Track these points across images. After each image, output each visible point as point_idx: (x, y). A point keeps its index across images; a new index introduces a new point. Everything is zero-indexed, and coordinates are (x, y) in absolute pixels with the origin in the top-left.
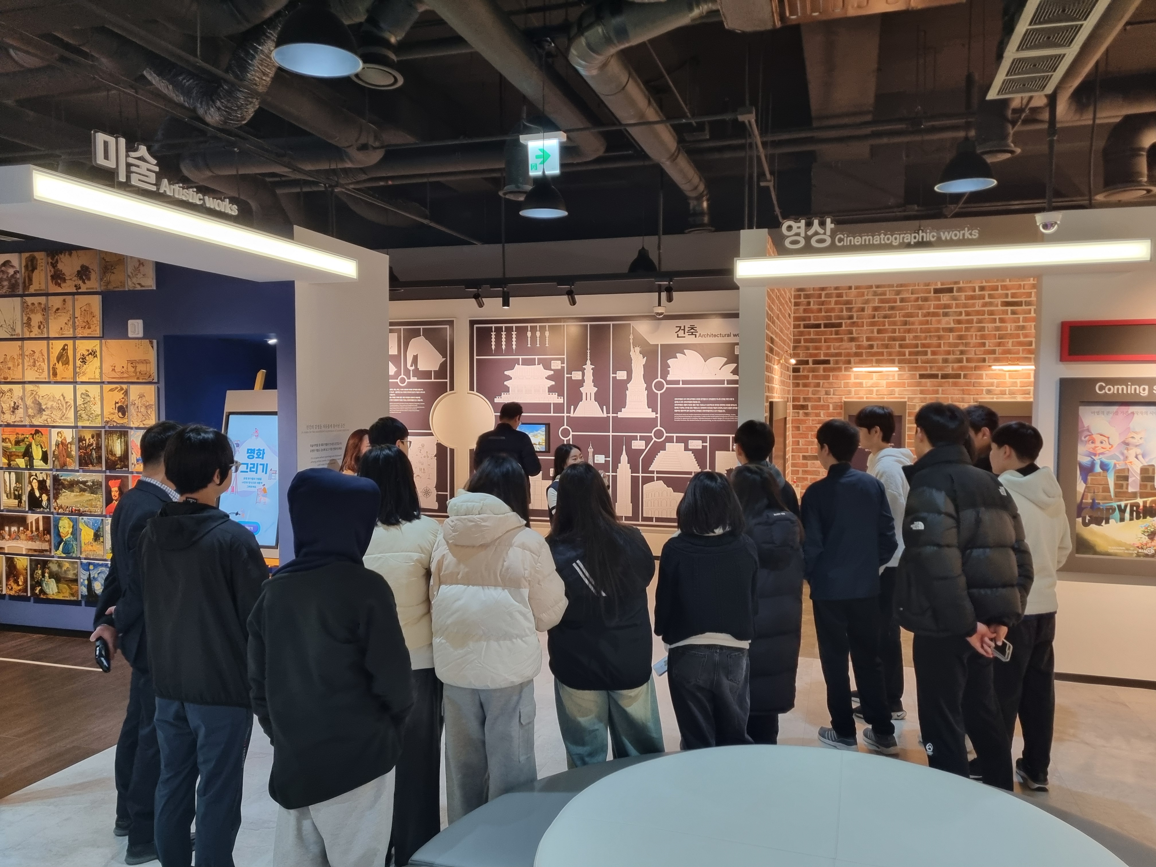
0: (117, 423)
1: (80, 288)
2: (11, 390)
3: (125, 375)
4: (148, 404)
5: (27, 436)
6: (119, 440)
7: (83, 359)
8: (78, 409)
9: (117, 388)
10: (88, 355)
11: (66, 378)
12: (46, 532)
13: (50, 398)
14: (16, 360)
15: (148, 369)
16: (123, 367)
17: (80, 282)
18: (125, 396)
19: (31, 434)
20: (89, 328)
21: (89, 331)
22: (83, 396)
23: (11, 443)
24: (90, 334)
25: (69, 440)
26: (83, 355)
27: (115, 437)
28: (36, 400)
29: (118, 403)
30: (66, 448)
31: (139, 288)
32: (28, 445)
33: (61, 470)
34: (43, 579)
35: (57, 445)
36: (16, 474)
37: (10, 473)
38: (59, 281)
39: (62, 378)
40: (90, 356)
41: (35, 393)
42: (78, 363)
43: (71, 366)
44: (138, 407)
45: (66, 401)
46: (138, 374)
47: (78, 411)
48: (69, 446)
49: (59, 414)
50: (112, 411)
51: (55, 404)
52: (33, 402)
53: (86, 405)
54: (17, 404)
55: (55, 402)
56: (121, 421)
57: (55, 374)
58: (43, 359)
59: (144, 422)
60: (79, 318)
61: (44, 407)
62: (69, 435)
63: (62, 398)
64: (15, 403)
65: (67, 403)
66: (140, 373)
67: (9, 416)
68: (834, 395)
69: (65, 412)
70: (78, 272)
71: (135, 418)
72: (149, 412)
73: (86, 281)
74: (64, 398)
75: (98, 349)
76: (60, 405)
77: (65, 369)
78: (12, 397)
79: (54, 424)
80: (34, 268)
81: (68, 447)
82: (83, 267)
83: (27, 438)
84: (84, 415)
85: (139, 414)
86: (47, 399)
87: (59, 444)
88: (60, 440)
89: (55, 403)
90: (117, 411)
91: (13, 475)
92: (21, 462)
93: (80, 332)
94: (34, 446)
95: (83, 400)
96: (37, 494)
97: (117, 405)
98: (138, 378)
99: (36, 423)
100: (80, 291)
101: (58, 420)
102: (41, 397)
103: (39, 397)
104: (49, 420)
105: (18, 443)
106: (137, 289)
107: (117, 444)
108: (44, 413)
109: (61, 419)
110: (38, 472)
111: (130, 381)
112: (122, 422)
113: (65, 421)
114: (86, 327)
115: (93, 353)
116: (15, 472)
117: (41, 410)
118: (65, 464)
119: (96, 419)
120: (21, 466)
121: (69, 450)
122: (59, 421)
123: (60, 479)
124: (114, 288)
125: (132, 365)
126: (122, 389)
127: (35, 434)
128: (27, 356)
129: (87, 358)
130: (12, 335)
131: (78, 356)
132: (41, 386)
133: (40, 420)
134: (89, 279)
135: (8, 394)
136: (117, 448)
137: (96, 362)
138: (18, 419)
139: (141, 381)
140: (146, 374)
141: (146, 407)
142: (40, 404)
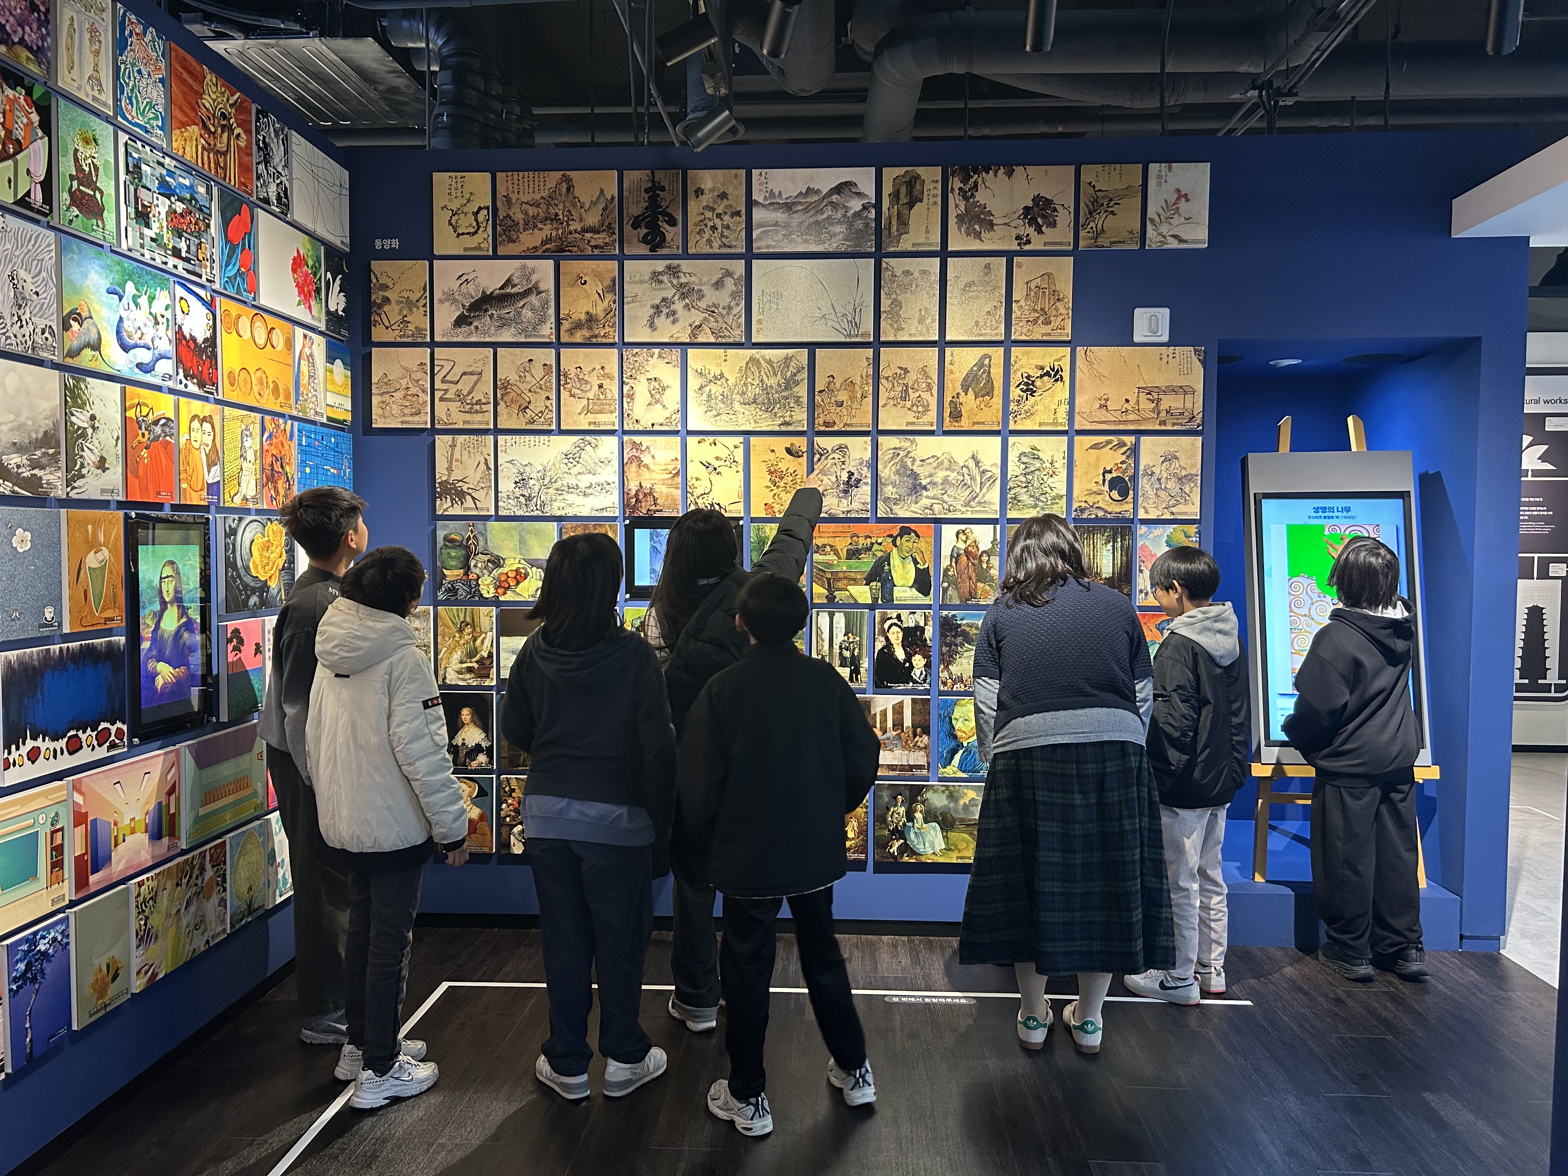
0: (1106, 512)
1: (1029, 242)
2: (841, 448)
3: (1132, 417)
4: (1184, 473)
5: (880, 540)
6: (1111, 544)
7: (1027, 384)
8: (1011, 484)
9: (1108, 442)
10: (1041, 376)
11: (983, 423)
12: (919, 730)
13: (942, 463)
14: (857, 388)
15: (1189, 405)
16: (1127, 401)
17: (1031, 231)
18: (1128, 457)
19: (890, 536)
20: (1048, 323)
21: (1047, 329)
22: (1024, 459)
23: (837, 554)
24: (1049, 334)
25: (985, 545)
26: (1028, 377)
27: (1100, 540)
28: (904, 466)
29: (1110, 472)
30: (976, 562)
31: (1174, 244)
32: (882, 557)
33: (963, 606)
34: (910, 824)
35: (955, 557)
36: (846, 615)
37: (831, 616)
38: (977, 227)
39: (974, 423)
40: (1046, 378)
41: (902, 454)
42: (1015, 393)
43: (997, 401)
44: (1159, 480)
45: (982, 468)
46: (1163, 414)
47: (1010, 489)
48: (985, 558)
49: (965, 494)
50: (1095, 488)
51: (953, 476)
52: (897, 472)
53: (1030, 477)
54: (856, 476)
55: (953, 471)
56: (1116, 508)
57: (956, 415)
58: (929, 385)
59: (1174, 510)
60: (1022, 303)
61: (924, 482)
62: (984, 536)
63: (971, 464)
64: (851, 474)
65: (984, 472)
66: (1167, 412)
67: (835, 501)
69: (978, 490)
70: (1027, 210)
71: (1151, 501)
72: (1187, 490)
73: (1044, 229)
74: (977, 463)
75: (1066, 364)
76: (967, 477)
77: (982, 406)
78: (843, 463)
79: (950, 516)
80: (914, 200)
81: (981, 561)
82: (1037, 199)
83: (880, 544)
84: (1024, 497)
85: (1163, 494)
86: (935, 465)
87: (959, 555)
88: (962, 546)
89: (955, 474)
90: (1106, 488)
91: (840, 619)
92: (863, 593)
93: (1024, 330)
94: (895, 560)
95: (1023, 466)
96: (900, 654)
97: (1108, 477)
98: (1163, 423)
99: (902, 513)
100: (1027, 247)
101: (958, 507)
102: (918, 463)
103: (914, 460)
104: (935, 506)
105: (854, 554)
106: (1169, 247)
107: (1105, 553)
108: (925, 493)
109: (967, 504)
110: (904, 613)
111: (1142, 428)
112: (1119, 510)
113: (978, 508)
114: (1040, 322)
115: (1054, 374)
116: (846, 614)
117: (916, 488)
118: (972, 595)
119: (1053, 504)
120: (860, 601)
121: (985, 566)
122: (963, 509)
123: (960, 626)
124: (1112, 243)
125: (1149, 396)
126: (1122, 444)
127: (901, 535)
128: (887, 378)
129: (1038, 383)
130: (850, 336)
131: (1016, 378)
132: (918, 439)
133: (914, 507)
134: (1053, 225)
135: (836, 456)
136: (1104, 561)
137: (1062, 391)
138: (856, 505)
139: (1170, 428)
140: (1182, 414)
141: (1180, 479)
142: (915, 476)
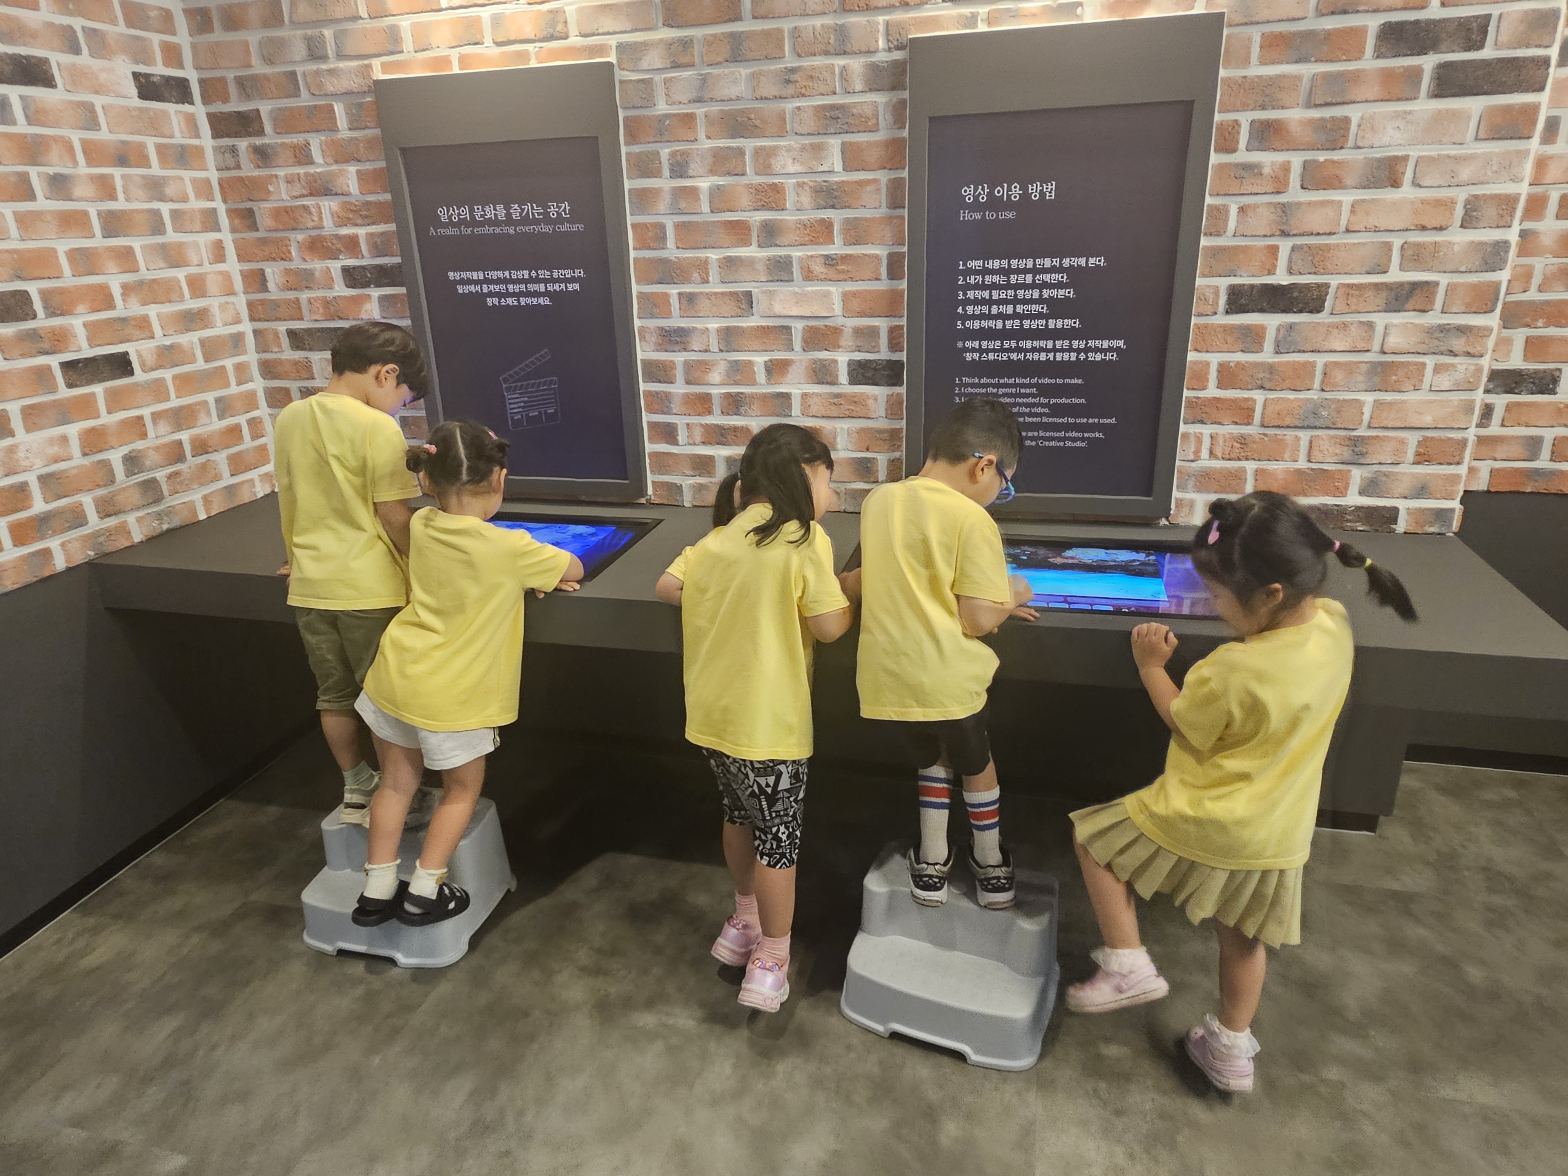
68: (340, 56)
